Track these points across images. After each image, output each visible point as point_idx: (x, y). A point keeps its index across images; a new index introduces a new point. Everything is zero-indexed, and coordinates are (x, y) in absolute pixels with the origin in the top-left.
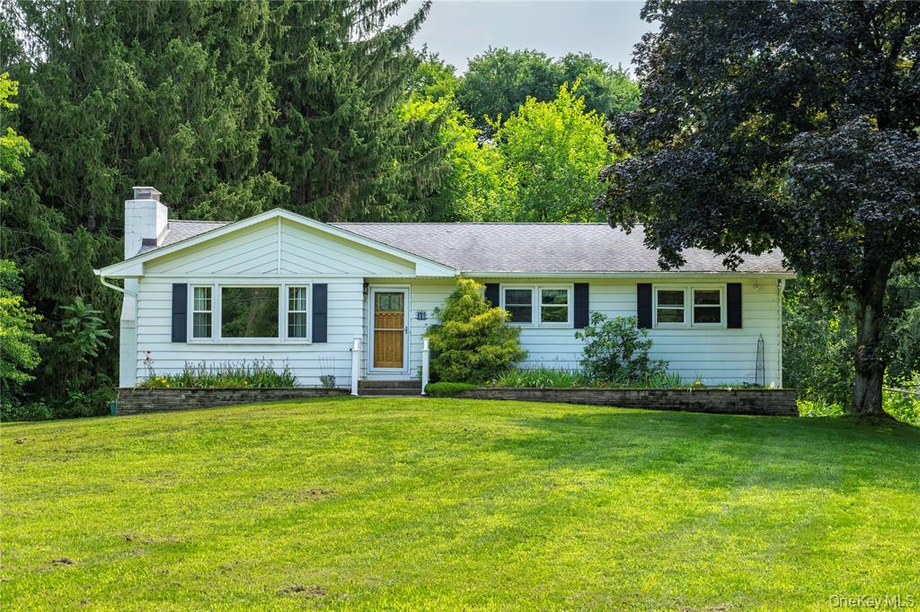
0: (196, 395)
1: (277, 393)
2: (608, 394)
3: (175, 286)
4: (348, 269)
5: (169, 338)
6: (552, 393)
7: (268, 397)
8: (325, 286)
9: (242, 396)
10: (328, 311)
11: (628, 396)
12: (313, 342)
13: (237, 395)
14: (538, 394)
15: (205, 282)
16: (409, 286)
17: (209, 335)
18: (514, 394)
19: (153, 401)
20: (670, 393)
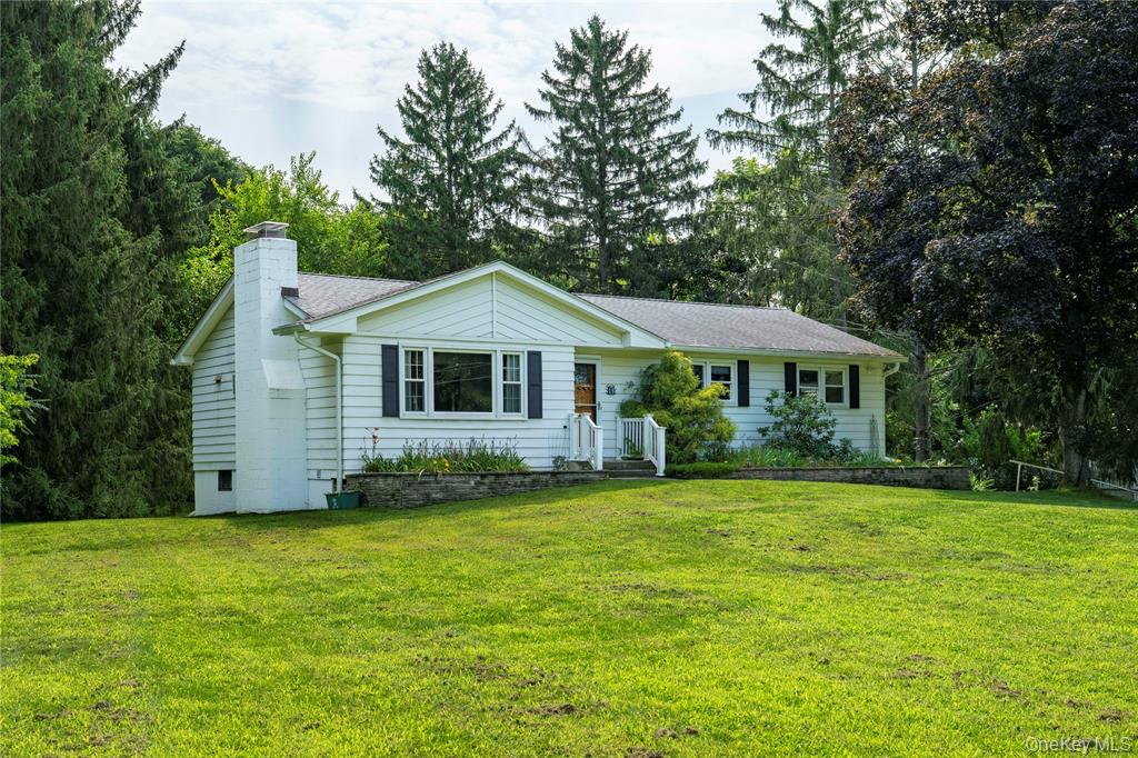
0: (486, 481)
1: (567, 477)
2: (842, 472)
3: (384, 347)
4: (560, 336)
5: (379, 412)
6: (800, 473)
7: (558, 482)
8: (538, 354)
9: (534, 481)
10: (544, 383)
11: (857, 474)
12: (530, 417)
13: (527, 480)
14: (790, 473)
15: (415, 345)
16: (599, 357)
17: (421, 408)
18: (771, 474)
19: (441, 490)
20: (886, 471)
